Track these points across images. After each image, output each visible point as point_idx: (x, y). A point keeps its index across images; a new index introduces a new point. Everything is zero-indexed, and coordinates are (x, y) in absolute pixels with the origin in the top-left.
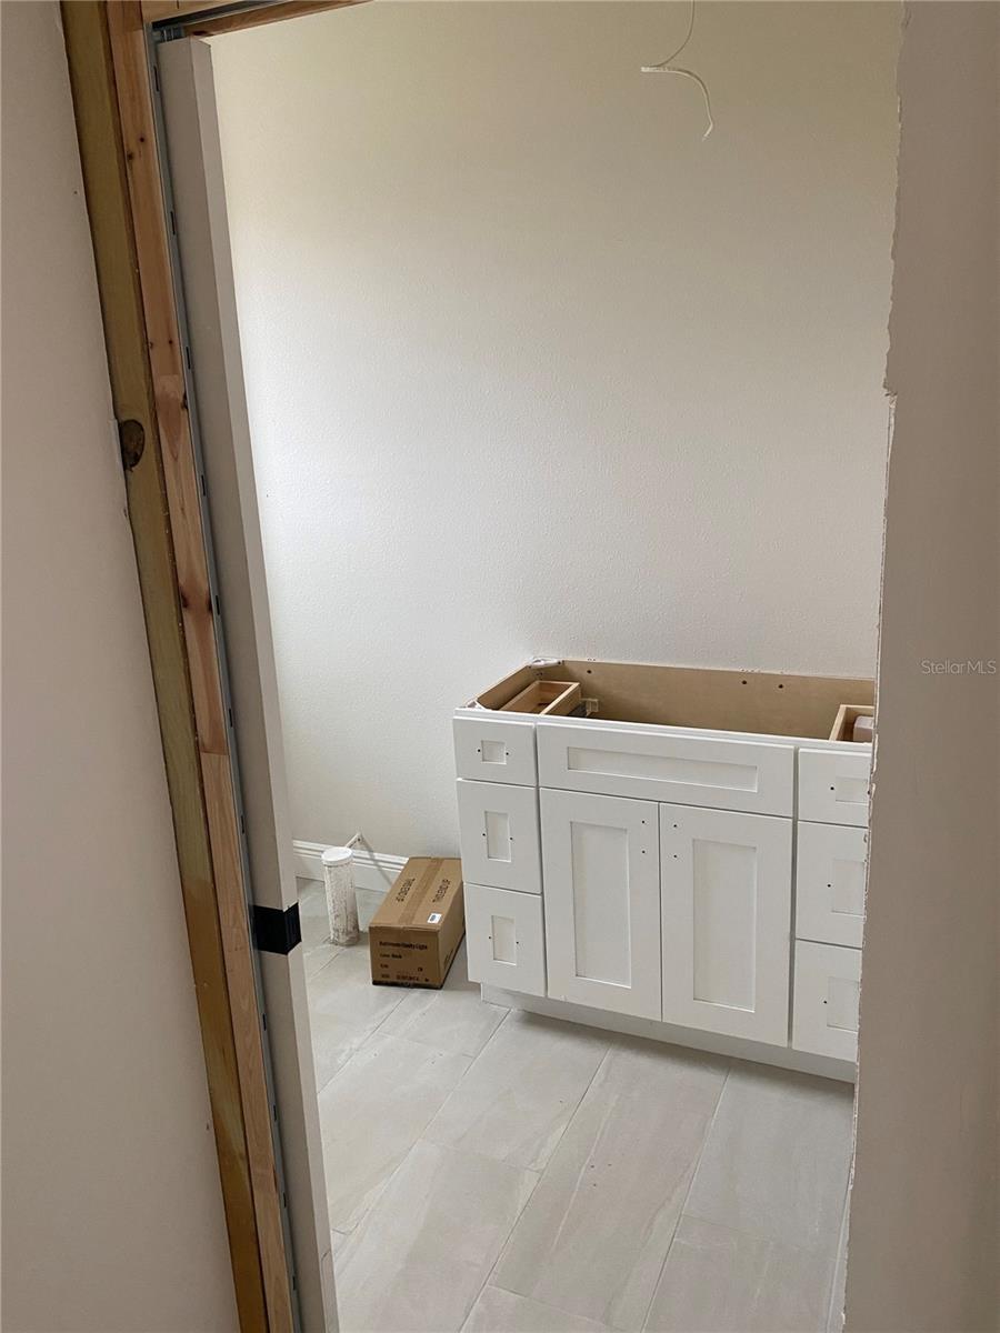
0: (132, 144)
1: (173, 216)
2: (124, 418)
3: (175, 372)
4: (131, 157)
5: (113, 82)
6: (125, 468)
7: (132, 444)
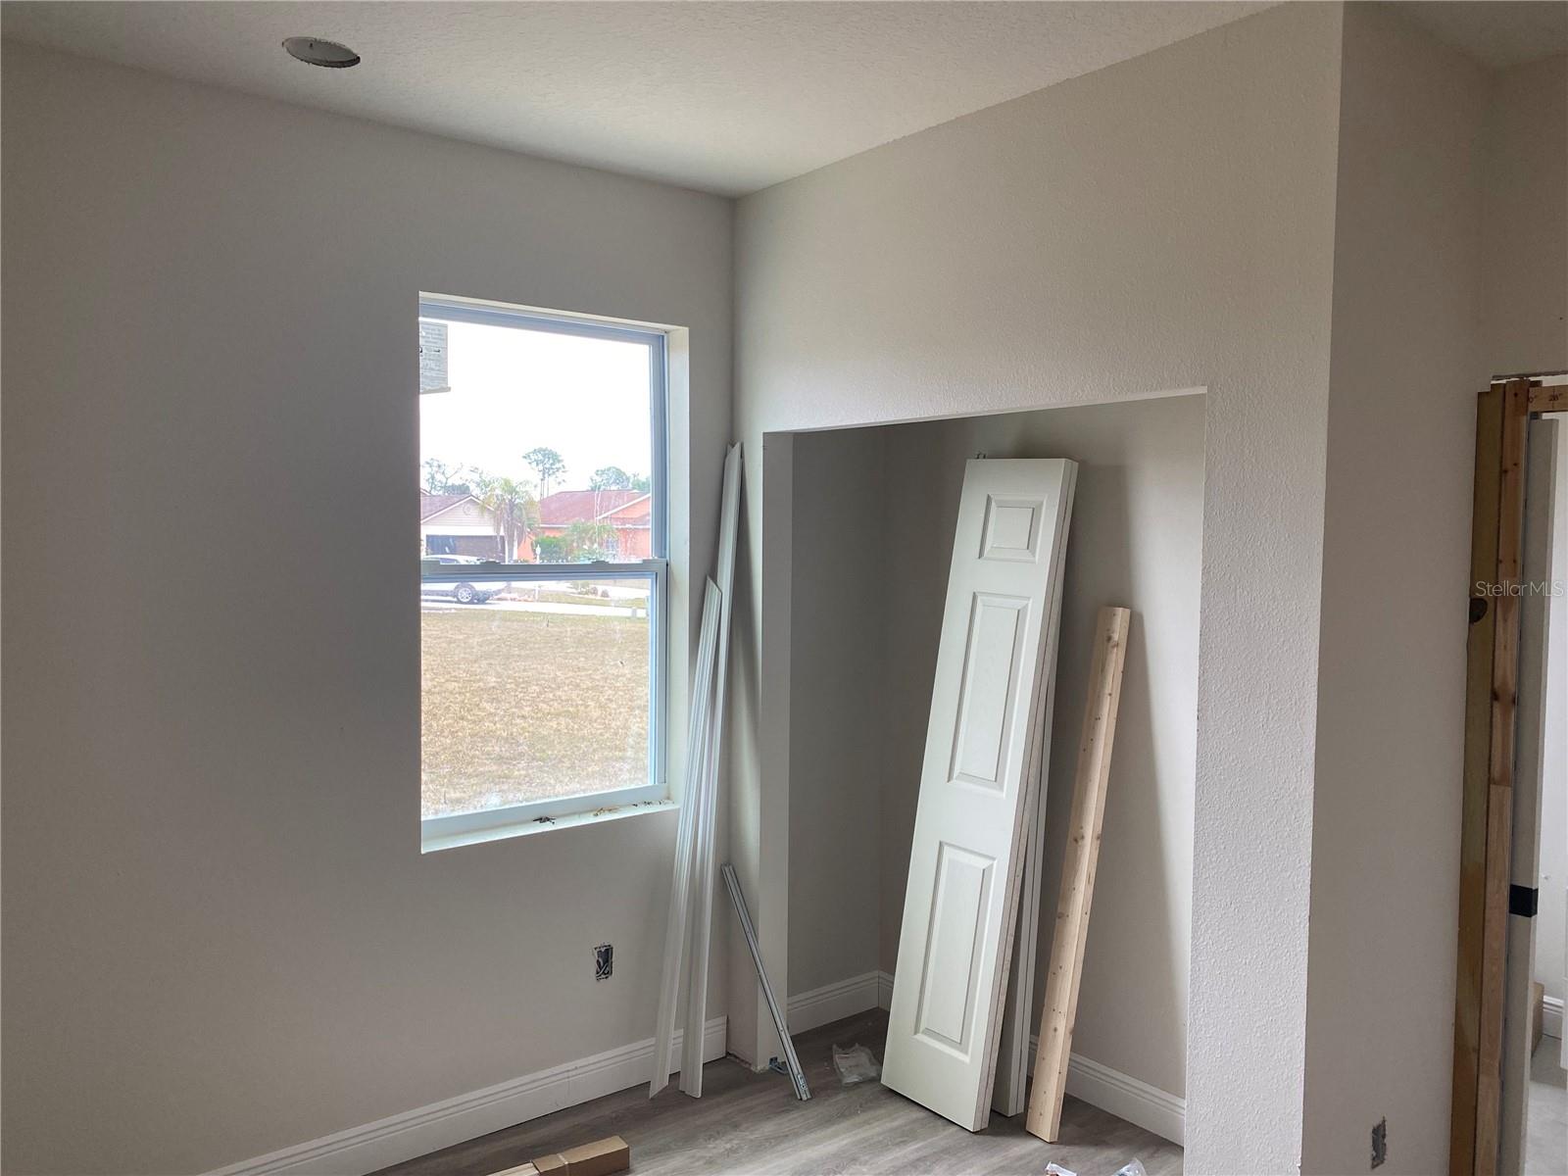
0: (1508, 464)
1: (1526, 501)
2: (1474, 596)
3: (1515, 576)
4: (1506, 472)
5: (1502, 437)
6: (1470, 622)
7: (1478, 609)
